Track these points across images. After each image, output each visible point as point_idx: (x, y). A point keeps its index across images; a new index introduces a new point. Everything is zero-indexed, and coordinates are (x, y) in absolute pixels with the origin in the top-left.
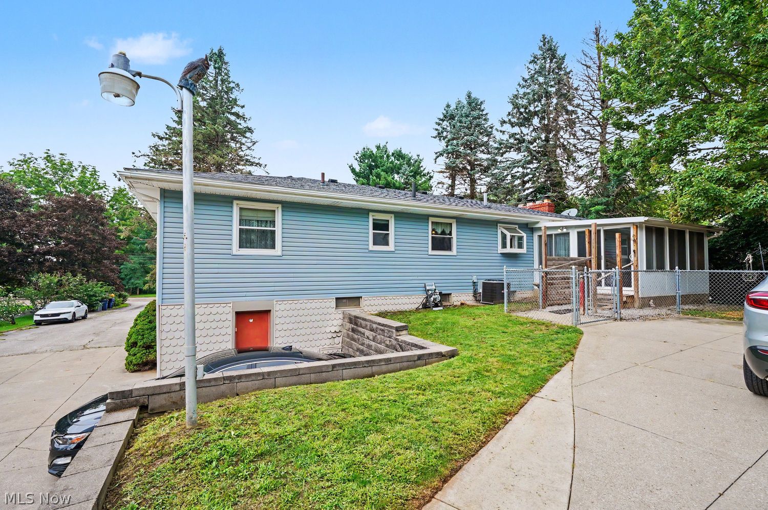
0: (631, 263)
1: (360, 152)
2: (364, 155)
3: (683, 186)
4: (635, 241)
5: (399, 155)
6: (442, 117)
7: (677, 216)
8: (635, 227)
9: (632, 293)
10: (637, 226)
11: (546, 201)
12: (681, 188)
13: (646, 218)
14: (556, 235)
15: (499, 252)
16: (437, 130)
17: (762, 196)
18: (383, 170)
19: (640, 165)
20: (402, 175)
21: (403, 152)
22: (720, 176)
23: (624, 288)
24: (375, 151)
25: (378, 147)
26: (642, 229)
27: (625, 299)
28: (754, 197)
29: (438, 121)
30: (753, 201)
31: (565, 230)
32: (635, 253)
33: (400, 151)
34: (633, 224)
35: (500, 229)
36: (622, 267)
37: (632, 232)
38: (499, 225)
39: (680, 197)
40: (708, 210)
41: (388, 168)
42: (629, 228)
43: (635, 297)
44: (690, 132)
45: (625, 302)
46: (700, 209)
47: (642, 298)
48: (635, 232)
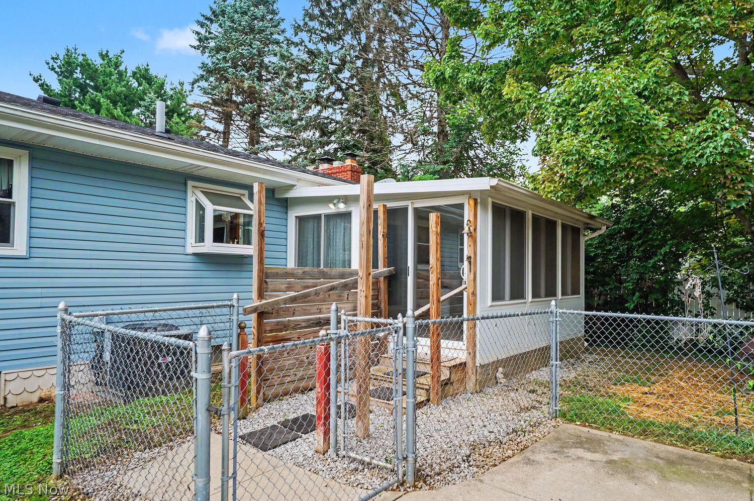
0: (463, 286)
1: (61, 57)
2: (67, 63)
3: (564, 118)
4: (472, 236)
5: (144, 76)
6: (209, 14)
7: (552, 181)
8: (472, 202)
9: (463, 357)
10: (476, 198)
11: (348, 162)
12: (560, 120)
13: (494, 181)
14: (328, 217)
15: (190, 250)
16: (198, 33)
17: (726, 135)
18: (107, 97)
19: (488, 86)
20: (143, 109)
21: (153, 72)
22: (642, 86)
23: (444, 343)
24: (98, 62)
25: (104, 56)
26: (484, 207)
27: (445, 375)
28: (709, 138)
29: (202, 19)
30: (708, 146)
31: (342, 207)
32: (470, 263)
33: (147, 70)
34: (468, 194)
35: (194, 196)
36: (442, 298)
37: (468, 214)
38: (190, 183)
39: (558, 142)
40: (617, 166)
41: (119, 94)
42: (461, 206)
43: (470, 365)
44: (574, 15)
45: (447, 383)
46: (602, 163)
47: (482, 366)
48: (472, 213)
